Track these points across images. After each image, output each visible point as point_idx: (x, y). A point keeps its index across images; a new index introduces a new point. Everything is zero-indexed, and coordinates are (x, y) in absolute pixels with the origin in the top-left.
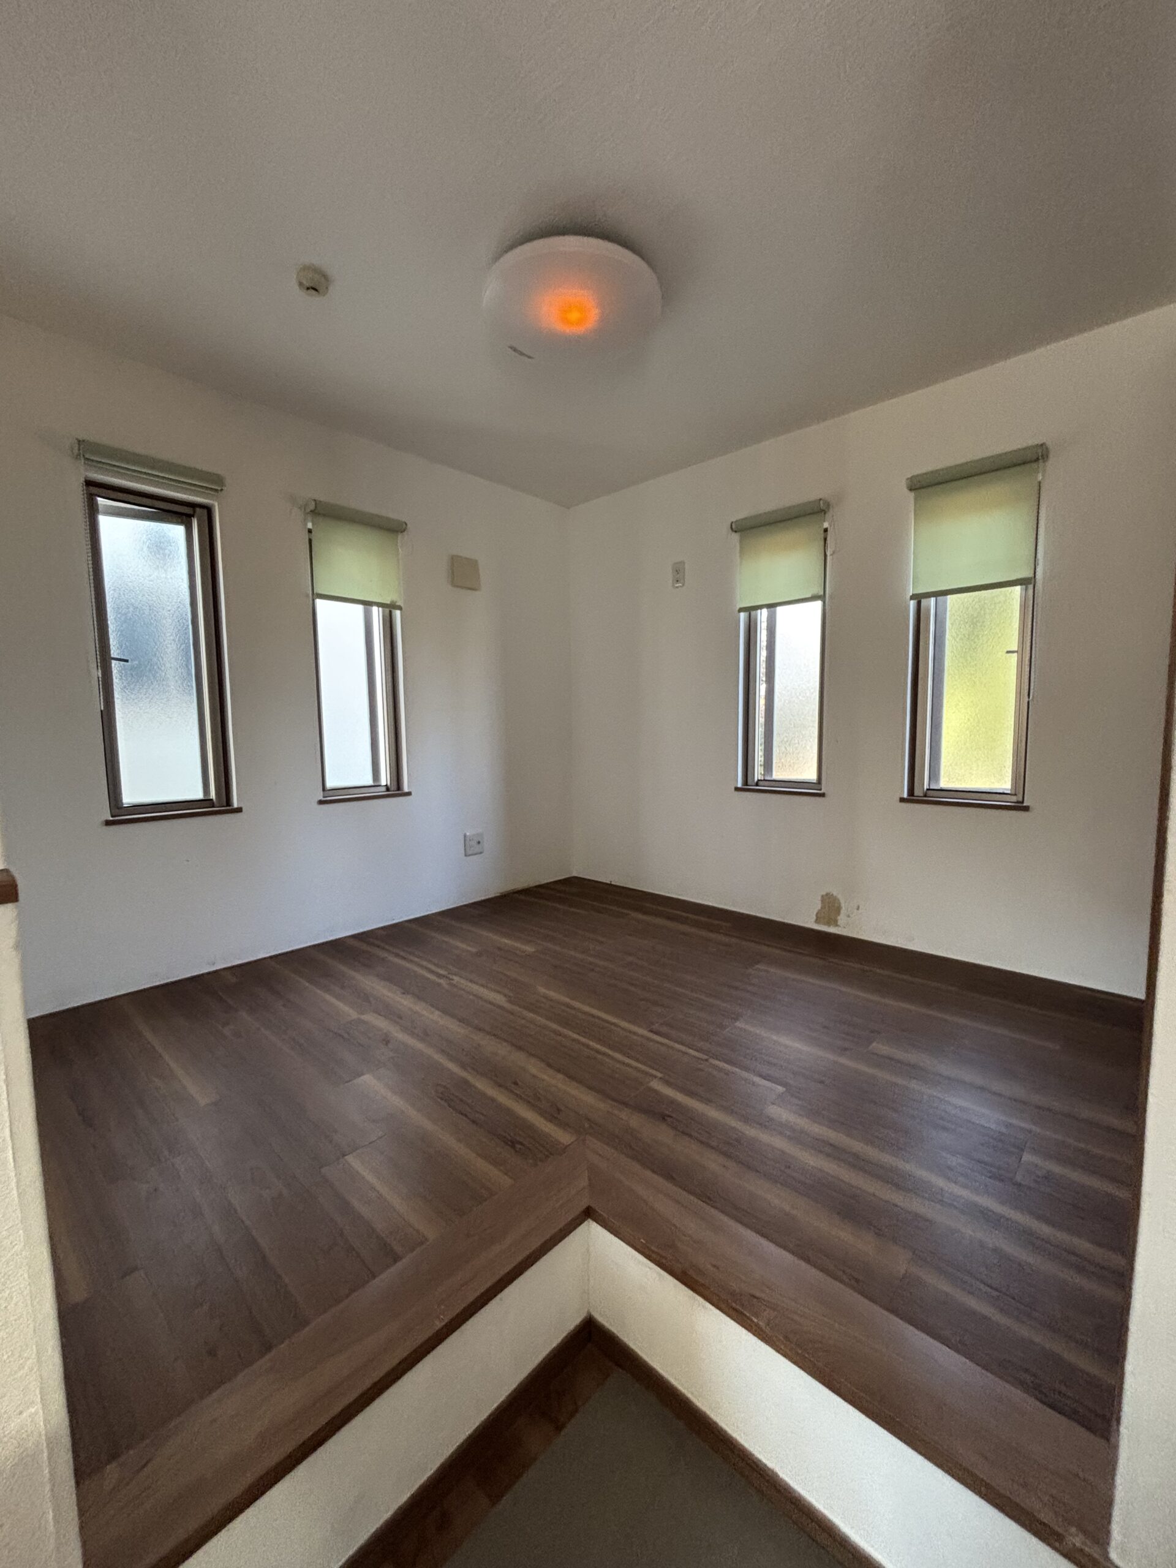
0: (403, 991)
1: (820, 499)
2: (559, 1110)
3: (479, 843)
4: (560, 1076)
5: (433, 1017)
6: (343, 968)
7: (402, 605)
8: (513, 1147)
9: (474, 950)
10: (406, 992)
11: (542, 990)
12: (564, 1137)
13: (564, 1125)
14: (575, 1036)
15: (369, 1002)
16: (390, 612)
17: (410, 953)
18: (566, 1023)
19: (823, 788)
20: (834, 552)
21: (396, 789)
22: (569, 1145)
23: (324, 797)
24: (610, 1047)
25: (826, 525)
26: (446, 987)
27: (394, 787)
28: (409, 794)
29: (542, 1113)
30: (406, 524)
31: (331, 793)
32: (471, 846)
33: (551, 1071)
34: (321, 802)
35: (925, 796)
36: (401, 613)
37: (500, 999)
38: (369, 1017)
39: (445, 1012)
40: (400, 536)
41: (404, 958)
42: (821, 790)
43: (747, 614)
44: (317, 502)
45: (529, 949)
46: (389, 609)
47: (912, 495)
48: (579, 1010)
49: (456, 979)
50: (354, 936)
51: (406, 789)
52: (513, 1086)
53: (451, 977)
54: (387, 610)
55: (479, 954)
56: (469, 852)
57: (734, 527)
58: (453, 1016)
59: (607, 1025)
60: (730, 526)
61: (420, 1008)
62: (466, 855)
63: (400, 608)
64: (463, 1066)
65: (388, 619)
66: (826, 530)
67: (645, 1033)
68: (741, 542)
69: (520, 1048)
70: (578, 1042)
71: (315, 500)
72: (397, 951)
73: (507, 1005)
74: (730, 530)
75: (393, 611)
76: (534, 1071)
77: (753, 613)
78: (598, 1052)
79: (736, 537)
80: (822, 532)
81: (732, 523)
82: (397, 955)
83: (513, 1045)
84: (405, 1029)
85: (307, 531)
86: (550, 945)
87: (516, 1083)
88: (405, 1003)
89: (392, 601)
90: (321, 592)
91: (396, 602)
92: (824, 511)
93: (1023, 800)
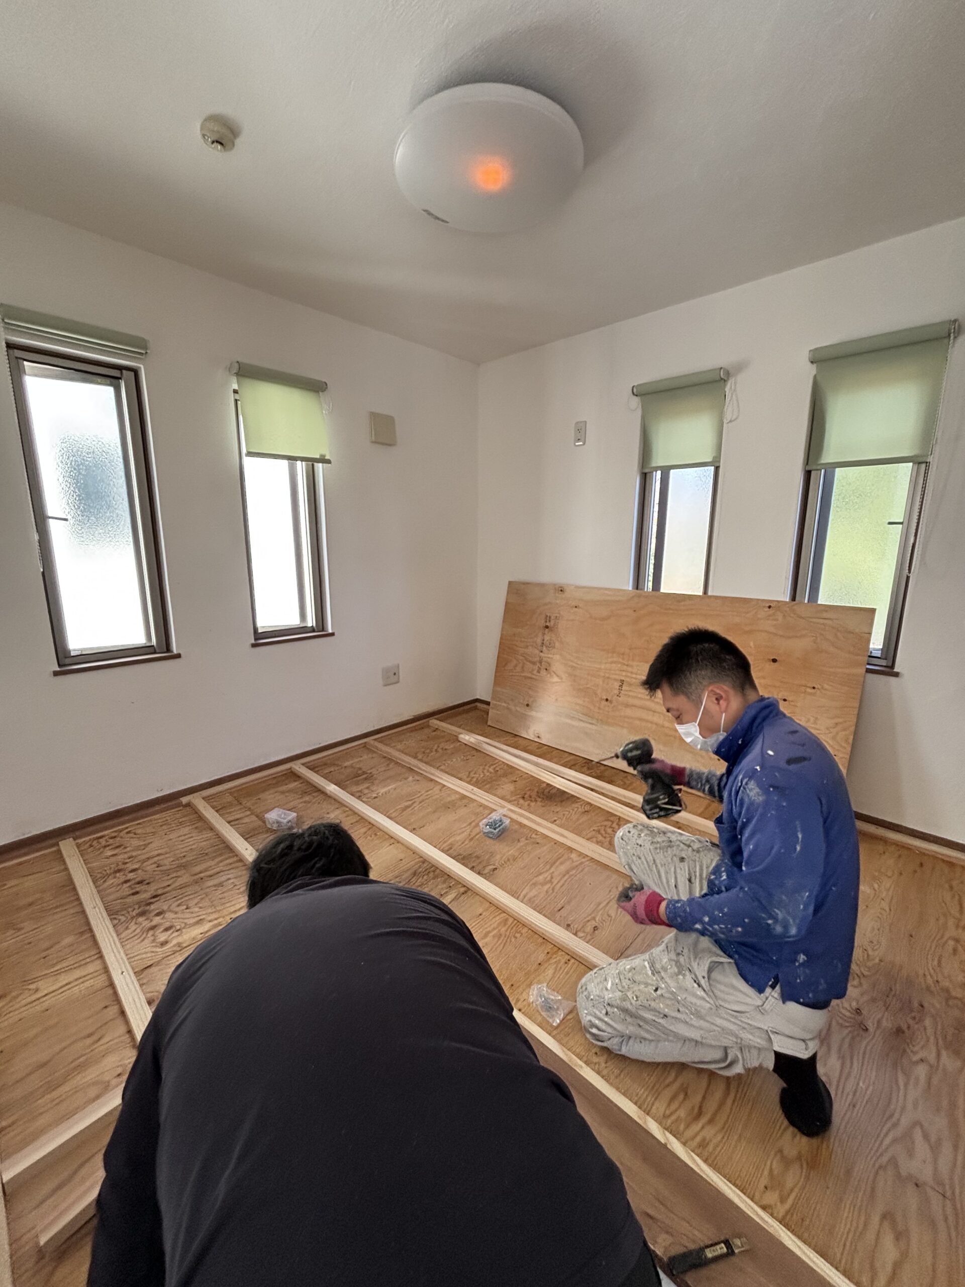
1: (721, 368)
3: (395, 674)
16: (313, 465)
20: (731, 421)
21: (321, 630)
23: (256, 640)
27: (320, 628)
28: (332, 634)
30: (327, 383)
31: (262, 636)
32: (389, 677)
34: (253, 645)
36: (323, 466)
40: (322, 394)
43: (643, 475)
44: (242, 363)
47: (813, 367)
54: (310, 464)
56: (387, 683)
57: (635, 390)
60: (631, 390)
62: (384, 686)
65: (311, 472)
66: (725, 398)
68: (642, 404)
71: (239, 361)
74: (631, 394)
79: (637, 401)
81: (633, 387)
85: (233, 391)
89: (321, 455)
90: (251, 450)
91: (324, 456)
92: (725, 381)
93: (893, 666)
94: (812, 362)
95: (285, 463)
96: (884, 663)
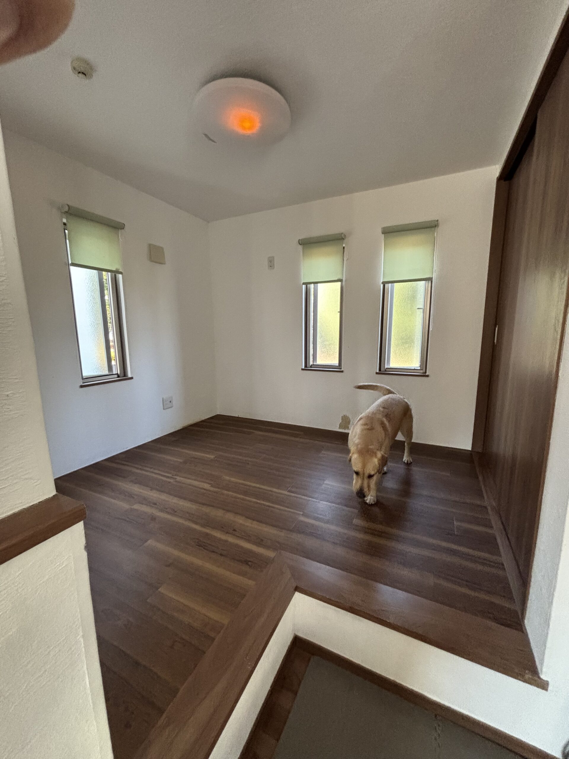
0: (150, 489)
1: (342, 233)
2: (262, 540)
3: (170, 402)
4: (255, 522)
5: (174, 501)
6: (108, 480)
7: (123, 271)
8: (247, 564)
9: (181, 461)
10: (152, 489)
11: (227, 478)
12: (271, 554)
13: (267, 547)
14: (254, 500)
15: (133, 498)
16: (115, 275)
17: (145, 466)
18: (245, 493)
19: (342, 368)
20: (348, 259)
21: (123, 376)
22: (275, 557)
23: (83, 383)
24: (273, 503)
25: (344, 245)
26: (175, 483)
27: (122, 375)
28: (132, 378)
29: (255, 543)
30: (124, 225)
31: (86, 380)
32: (167, 404)
33: (250, 521)
34: (82, 387)
35: (386, 371)
36: (122, 275)
37: (207, 486)
38: (136, 507)
39: (180, 497)
40: (120, 231)
41: (141, 469)
42: (341, 369)
43: (305, 286)
44: (70, 207)
45: (212, 457)
46: (115, 273)
47: (383, 235)
48: (250, 486)
49: (178, 478)
50: (106, 460)
51: (130, 375)
52: (234, 532)
53: (175, 477)
54: (114, 274)
55: (185, 462)
56: (165, 408)
57: (300, 242)
58: (185, 499)
59: (267, 491)
60: (298, 242)
61: (164, 497)
62: (164, 409)
63: (121, 273)
64: (203, 526)
65: (114, 279)
66: (344, 248)
67: (286, 493)
68: (303, 249)
69: (228, 511)
70: (257, 503)
71: (68, 205)
72: (136, 466)
73: (212, 489)
74: (298, 243)
75: (117, 275)
76: (241, 521)
77: (308, 285)
78: (269, 506)
79: (300, 247)
80: (343, 248)
81: (299, 240)
82: (137, 468)
83: (224, 509)
84: (162, 511)
85: (63, 224)
86: (221, 453)
87: (235, 530)
88: (154, 495)
89: (116, 269)
90: (74, 262)
91: (119, 270)
92: (344, 239)
93: (426, 372)
94: (383, 233)
95: (95, 272)
96: (422, 371)
